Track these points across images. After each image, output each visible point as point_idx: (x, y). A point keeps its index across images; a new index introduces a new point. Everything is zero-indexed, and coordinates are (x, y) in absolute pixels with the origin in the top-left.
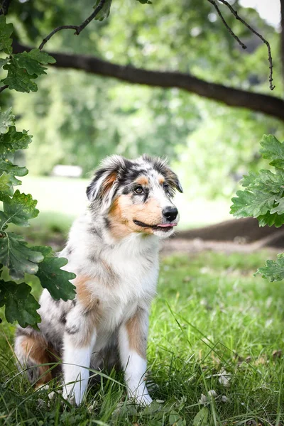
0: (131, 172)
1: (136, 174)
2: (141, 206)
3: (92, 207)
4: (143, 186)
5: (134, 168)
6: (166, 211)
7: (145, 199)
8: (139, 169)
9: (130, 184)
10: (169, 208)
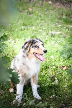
0: (34, 42)
1: (35, 43)
2: (37, 50)
3: (24, 51)
5: (34, 41)
6: (44, 51)
7: (38, 48)
8: (36, 41)
10: (45, 50)
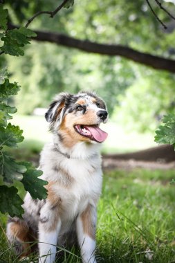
1: (77, 99)
2: (82, 116)
4: (82, 105)
5: (75, 96)
6: (99, 113)
7: (85, 111)
8: (78, 96)
9: (73, 106)
10: (101, 111)
